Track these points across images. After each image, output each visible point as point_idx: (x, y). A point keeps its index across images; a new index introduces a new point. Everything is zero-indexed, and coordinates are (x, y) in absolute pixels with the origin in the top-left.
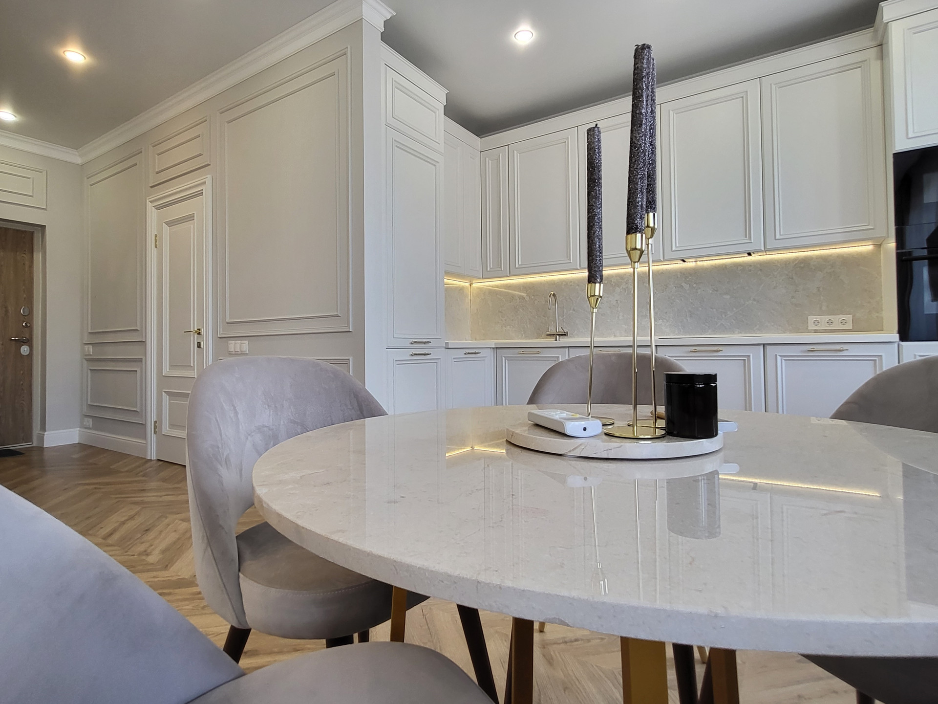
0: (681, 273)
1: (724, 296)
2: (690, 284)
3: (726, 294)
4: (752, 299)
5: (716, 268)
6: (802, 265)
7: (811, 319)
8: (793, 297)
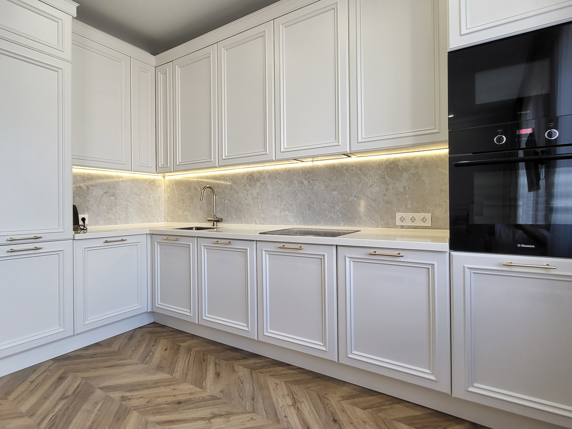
0: (302, 170)
1: (333, 192)
2: (308, 181)
3: (334, 190)
4: (353, 195)
5: (327, 167)
6: (392, 166)
7: (398, 215)
8: (385, 195)
